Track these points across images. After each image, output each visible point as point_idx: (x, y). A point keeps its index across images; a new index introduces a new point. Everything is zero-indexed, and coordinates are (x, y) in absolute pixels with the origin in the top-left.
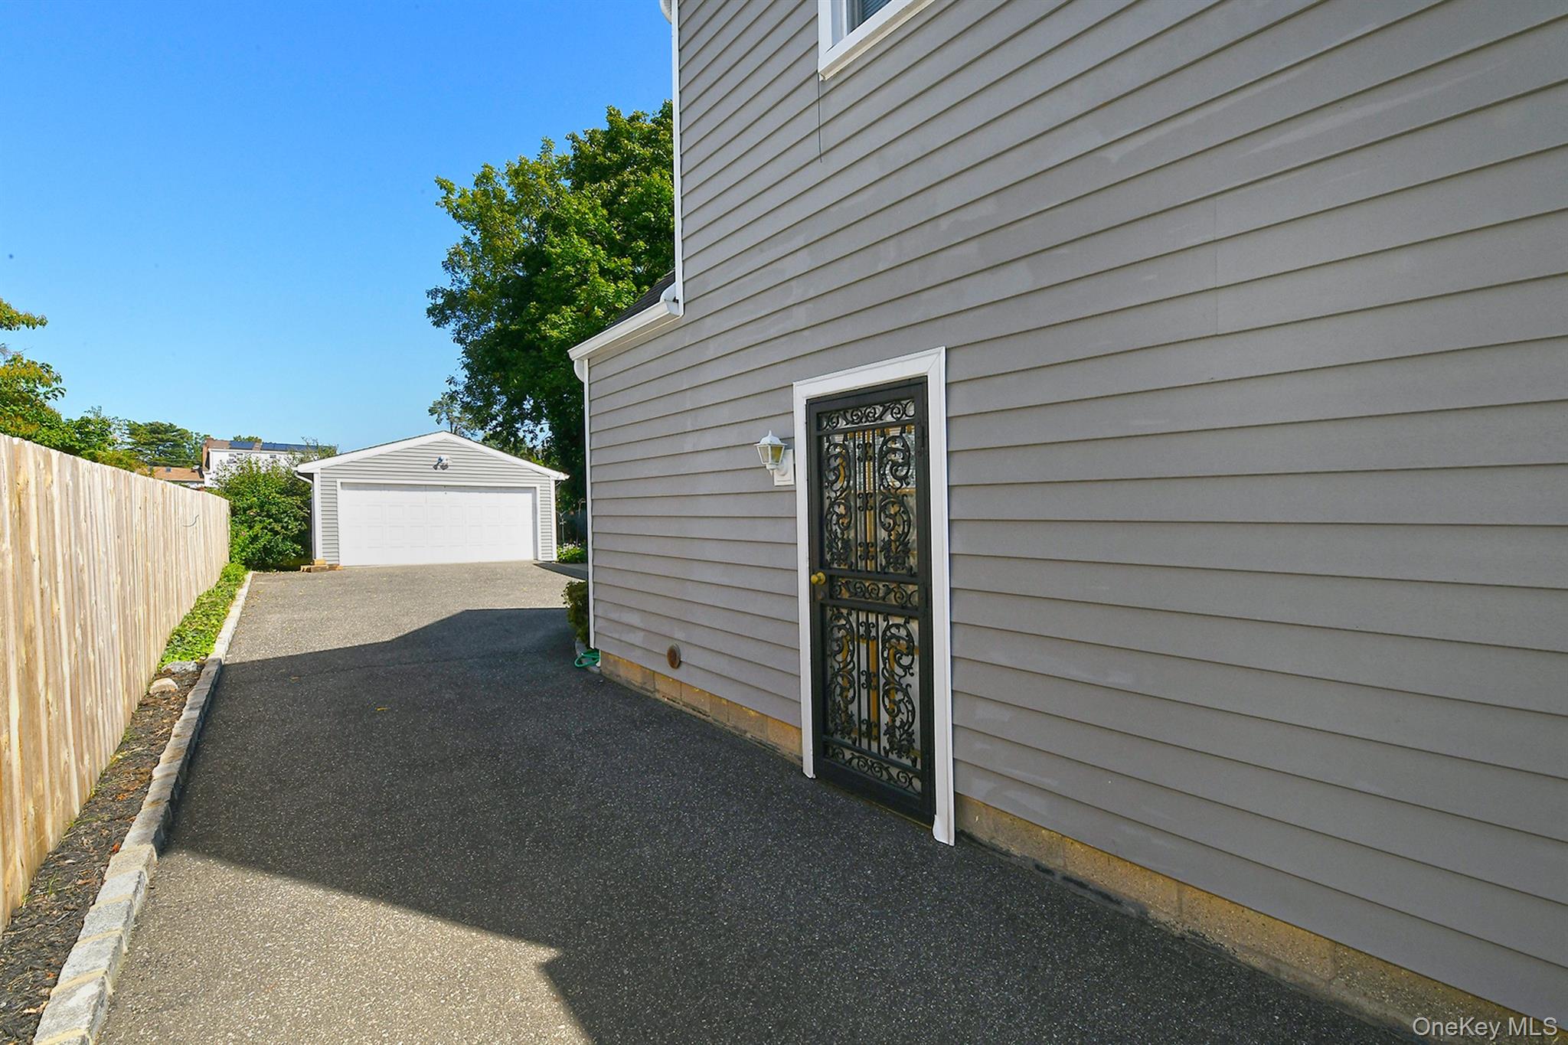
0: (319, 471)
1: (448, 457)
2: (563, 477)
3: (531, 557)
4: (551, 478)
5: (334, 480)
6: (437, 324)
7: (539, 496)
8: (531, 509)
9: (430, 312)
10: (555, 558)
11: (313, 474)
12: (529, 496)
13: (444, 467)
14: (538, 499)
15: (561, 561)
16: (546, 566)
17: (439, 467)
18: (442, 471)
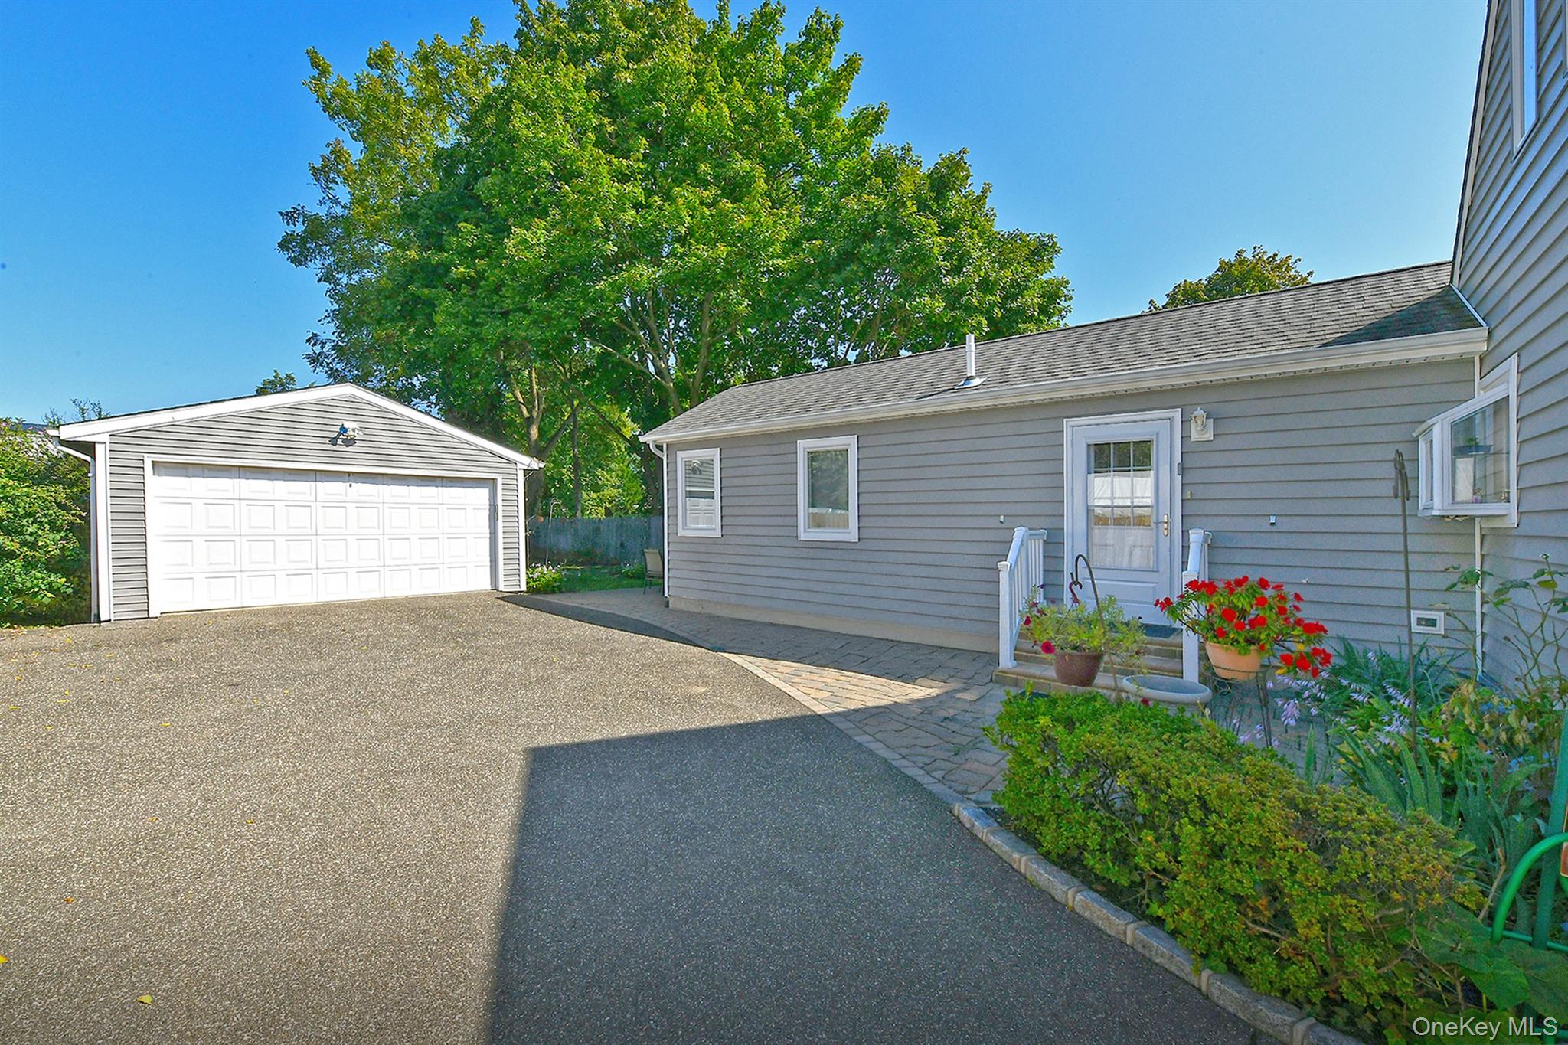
0: (106, 438)
1: (353, 425)
2: (536, 464)
3: (485, 585)
4: (519, 466)
5: (139, 456)
6: (296, 261)
7: (500, 492)
8: (487, 513)
9: (284, 245)
10: (524, 588)
11: (95, 443)
12: (483, 493)
13: (350, 442)
14: (500, 498)
15: (530, 590)
16: (513, 598)
17: (340, 442)
18: (344, 448)
